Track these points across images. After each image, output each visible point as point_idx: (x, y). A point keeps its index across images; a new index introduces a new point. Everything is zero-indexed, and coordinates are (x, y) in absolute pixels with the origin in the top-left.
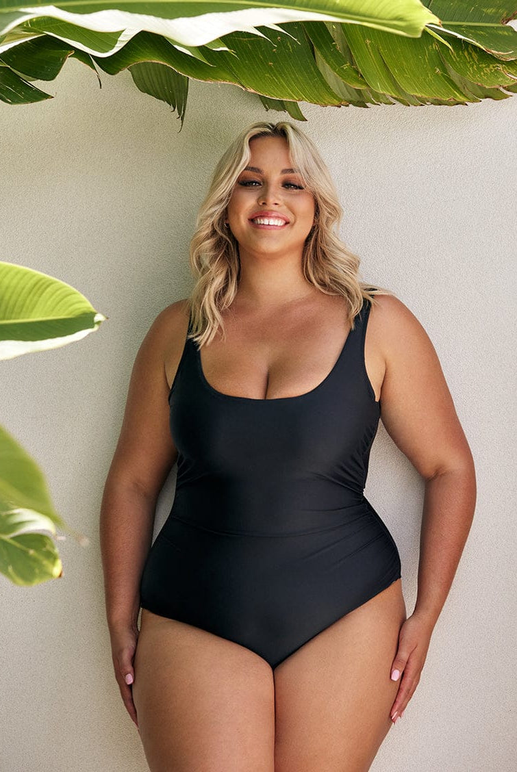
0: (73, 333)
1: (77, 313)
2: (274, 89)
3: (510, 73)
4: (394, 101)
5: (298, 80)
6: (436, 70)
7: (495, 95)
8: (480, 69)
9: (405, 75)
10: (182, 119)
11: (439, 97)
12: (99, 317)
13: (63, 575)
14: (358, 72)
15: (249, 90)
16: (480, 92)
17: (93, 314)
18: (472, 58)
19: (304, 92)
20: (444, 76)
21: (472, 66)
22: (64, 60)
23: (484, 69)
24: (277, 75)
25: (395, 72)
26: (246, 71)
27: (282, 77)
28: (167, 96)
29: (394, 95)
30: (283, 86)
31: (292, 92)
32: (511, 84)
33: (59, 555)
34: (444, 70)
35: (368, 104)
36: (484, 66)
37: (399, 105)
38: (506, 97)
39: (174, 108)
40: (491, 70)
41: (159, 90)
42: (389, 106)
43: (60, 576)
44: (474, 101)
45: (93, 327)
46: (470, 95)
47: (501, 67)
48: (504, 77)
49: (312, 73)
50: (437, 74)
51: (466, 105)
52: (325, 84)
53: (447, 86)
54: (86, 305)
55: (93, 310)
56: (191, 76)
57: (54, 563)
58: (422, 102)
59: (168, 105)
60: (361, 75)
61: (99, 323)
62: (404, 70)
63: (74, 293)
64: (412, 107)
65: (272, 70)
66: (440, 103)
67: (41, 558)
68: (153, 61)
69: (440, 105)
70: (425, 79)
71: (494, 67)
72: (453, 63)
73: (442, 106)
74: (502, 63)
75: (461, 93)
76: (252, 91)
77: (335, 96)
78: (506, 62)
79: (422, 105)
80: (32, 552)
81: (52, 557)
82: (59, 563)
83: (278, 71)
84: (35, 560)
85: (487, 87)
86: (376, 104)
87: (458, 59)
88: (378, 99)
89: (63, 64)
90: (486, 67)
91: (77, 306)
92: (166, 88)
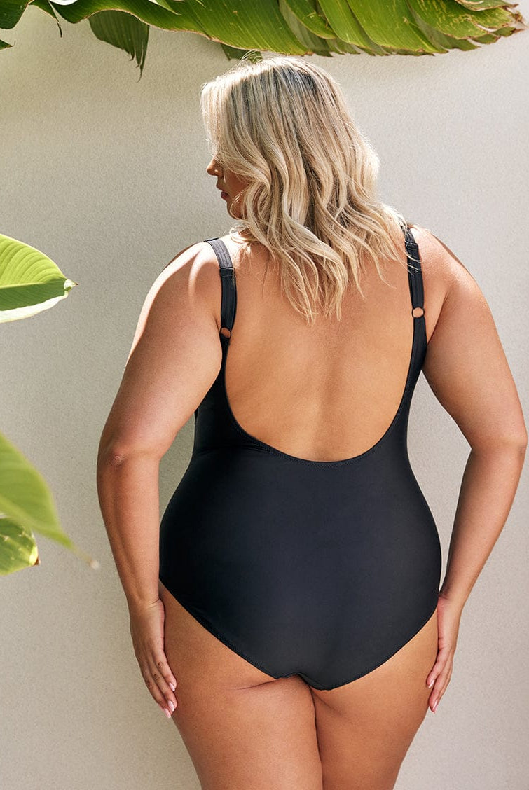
0: (43, 302)
1: (47, 279)
2: (239, 38)
3: (479, 24)
4: (358, 50)
5: (263, 30)
6: (404, 20)
7: (464, 45)
8: (449, 20)
9: (374, 25)
10: (141, 68)
11: (407, 48)
12: (69, 284)
13: (40, 562)
14: (325, 21)
15: (214, 40)
16: (447, 42)
17: (63, 280)
18: (441, 8)
19: (269, 42)
20: (413, 27)
21: (441, 15)
22: (24, 8)
23: (453, 19)
24: (243, 23)
25: (363, 22)
26: (210, 20)
27: (247, 26)
28: (125, 44)
29: (362, 46)
30: (248, 35)
31: (258, 42)
32: (481, 35)
33: (35, 541)
34: (412, 19)
35: (332, 54)
36: (453, 16)
37: (365, 56)
38: (474, 47)
39: (133, 57)
40: (460, 20)
41: (117, 37)
42: (353, 56)
43: (37, 563)
44: (442, 51)
45: (63, 295)
46: (437, 45)
47: (470, 18)
48: (473, 28)
49: (277, 21)
50: (405, 24)
51: (433, 55)
52: (290, 33)
53: (416, 37)
54: (55, 270)
55: (63, 276)
56: (153, 24)
57: (30, 550)
58: (388, 52)
59: (127, 53)
60: (329, 25)
61: (69, 289)
62: (371, 19)
63: (43, 259)
64: (378, 57)
65: (236, 18)
66: (406, 53)
67: (16, 544)
68: (117, 10)
69: (406, 55)
70: (393, 30)
71: (463, 17)
72: (422, 13)
73: (408, 56)
74: (471, 12)
75: (430, 44)
76: (217, 40)
77: (300, 46)
78: (475, 11)
79: (387, 55)
80: (7, 538)
81: (28, 544)
82: (35, 549)
83: (242, 19)
84: (10, 547)
85: (457, 38)
86: (340, 53)
87: (426, 9)
88: (343, 48)
89: (23, 11)
90: (455, 17)
91: (47, 271)
92: (124, 35)
